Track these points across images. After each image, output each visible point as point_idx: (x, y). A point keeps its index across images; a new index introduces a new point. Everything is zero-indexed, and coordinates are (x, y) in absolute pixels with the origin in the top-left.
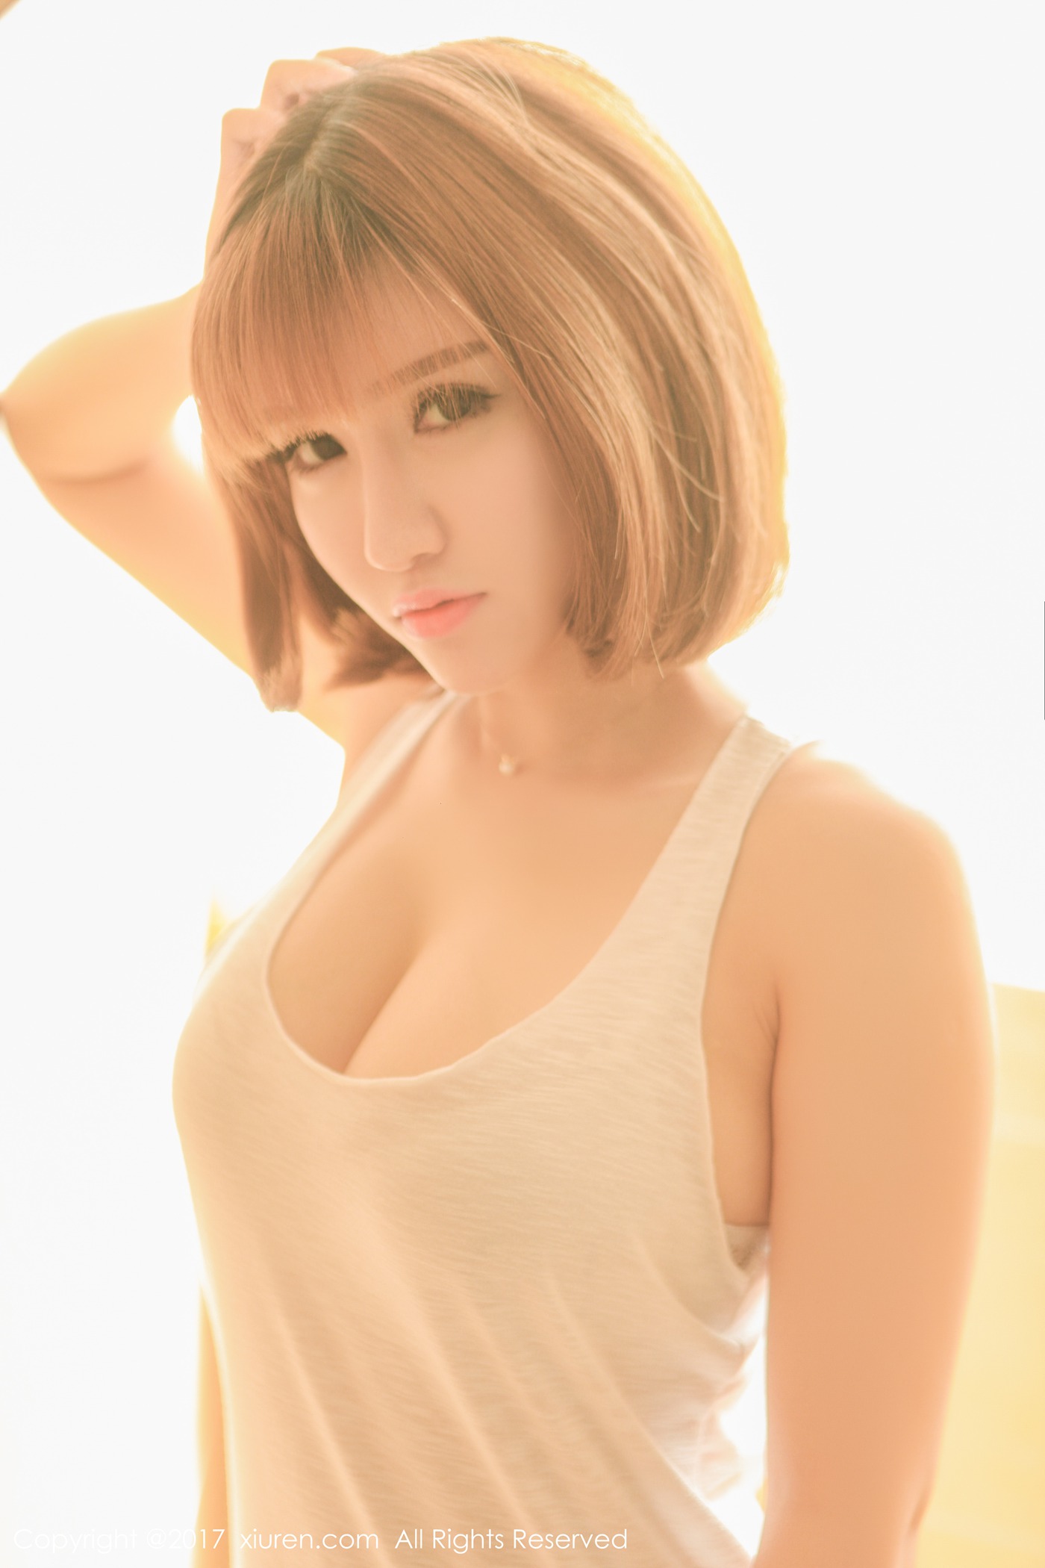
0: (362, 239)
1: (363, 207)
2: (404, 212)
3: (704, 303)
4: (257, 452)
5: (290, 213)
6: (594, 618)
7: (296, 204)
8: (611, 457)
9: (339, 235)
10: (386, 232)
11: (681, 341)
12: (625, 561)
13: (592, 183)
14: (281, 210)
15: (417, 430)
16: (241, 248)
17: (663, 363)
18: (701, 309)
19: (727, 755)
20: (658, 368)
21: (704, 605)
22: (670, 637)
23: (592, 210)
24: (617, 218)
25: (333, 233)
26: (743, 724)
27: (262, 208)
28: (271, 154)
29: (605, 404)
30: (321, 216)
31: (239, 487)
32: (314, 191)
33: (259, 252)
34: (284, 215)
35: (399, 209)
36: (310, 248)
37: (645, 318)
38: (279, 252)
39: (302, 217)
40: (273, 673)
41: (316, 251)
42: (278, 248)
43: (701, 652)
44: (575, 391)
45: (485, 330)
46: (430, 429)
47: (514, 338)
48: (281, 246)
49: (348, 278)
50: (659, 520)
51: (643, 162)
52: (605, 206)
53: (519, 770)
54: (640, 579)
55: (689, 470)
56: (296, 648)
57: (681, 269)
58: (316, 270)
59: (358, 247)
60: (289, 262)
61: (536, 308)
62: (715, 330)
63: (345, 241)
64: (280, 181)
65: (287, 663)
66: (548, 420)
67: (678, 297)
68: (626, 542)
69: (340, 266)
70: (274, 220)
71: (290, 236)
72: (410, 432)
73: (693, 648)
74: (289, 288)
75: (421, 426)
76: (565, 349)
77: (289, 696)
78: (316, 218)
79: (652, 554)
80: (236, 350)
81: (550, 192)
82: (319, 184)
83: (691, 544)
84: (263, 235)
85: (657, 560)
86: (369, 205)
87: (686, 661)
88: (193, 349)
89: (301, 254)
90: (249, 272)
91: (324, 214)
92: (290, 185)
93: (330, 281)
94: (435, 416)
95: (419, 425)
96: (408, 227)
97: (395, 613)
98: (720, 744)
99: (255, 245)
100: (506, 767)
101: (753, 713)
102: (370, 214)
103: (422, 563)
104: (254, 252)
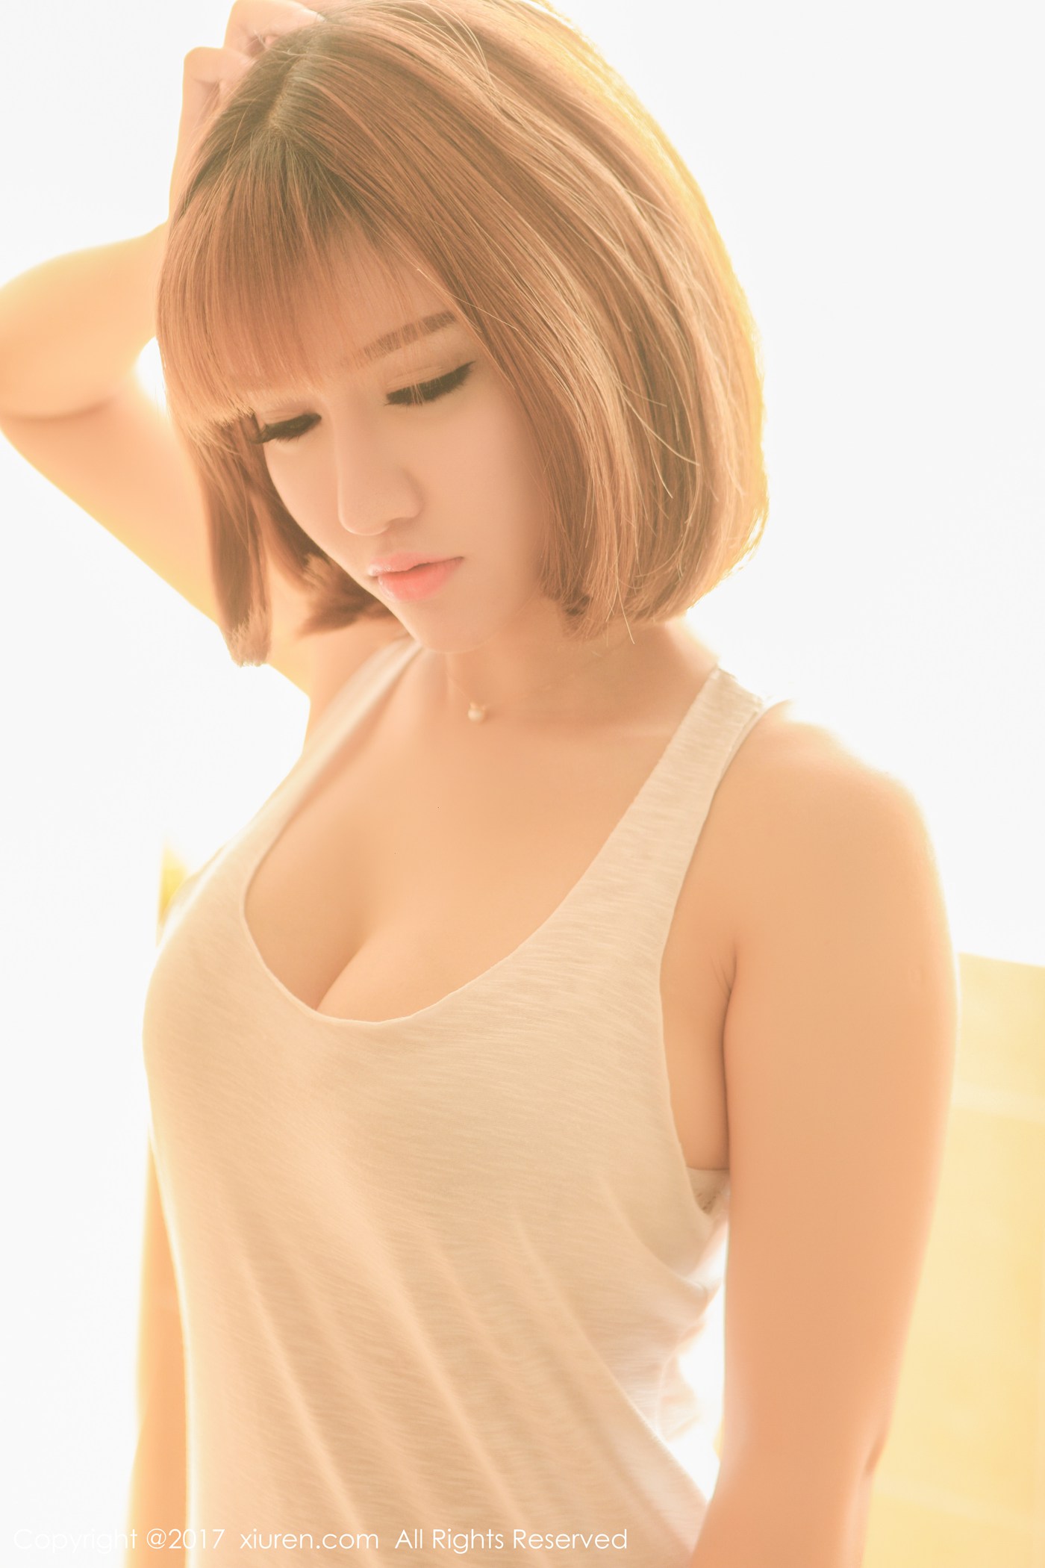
0: (327, 207)
1: (328, 171)
2: (370, 177)
3: (669, 256)
4: (224, 415)
5: (255, 178)
6: (564, 585)
7: (261, 166)
8: (579, 426)
9: (305, 202)
10: (352, 200)
11: (648, 297)
12: (594, 530)
13: (554, 144)
14: (246, 174)
16: (207, 211)
17: (630, 320)
18: (666, 263)
19: (700, 707)
20: (626, 328)
21: (678, 564)
22: (645, 598)
23: (557, 173)
24: (581, 179)
25: (299, 202)
26: (715, 676)
27: (226, 173)
28: (234, 109)
29: (573, 370)
30: (286, 181)
31: (208, 449)
32: (278, 154)
33: (225, 217)
34: (249, 179)
35: (365, 173)
36: (276, 215)
37: (612, 281)
38: (244, 218)
39: (267, 182)
40: (241, 629)
41: (281, 218)
42: (243, 213)
43: (677, 609)
44: (543, 360)
45: (452, 301)
47: (479, 308)
48: (246, 211)
49: (314, 248)
50: (631, 484)
51: (605, 119)
52: (568, 167)
53: (488, 717)
54: (611, 546)
55: (663, 437)
56: (264, 604)
57: (645, 225)
58: (282, 238)
59: (324, 217)
60: (254, 231)
61: (501, 273)
62: (682, 283)
63: (310, 209)
64: (244, 140)
65: (255, 617)
66: (518, 390)
67: (643, 254)
68: (596, 513)
69: (305, 235)
70: (239, 184)
71: (255, 202)
73: (668, 606)
74: (255, 256)
76: (531, 316)
77: (258, 650)
78: (281, 182)
79: (623, 523)
80: (202, 314)
81: (515, 153)
82: (283, 144)
83: (666, 510)
84: (228, 199)
85: (629, 526)
86: (333, 170)
87: (662, 619)
88: (160, 311)
89: (266, 222)
90: (214, 239)
91: (289, 181)
92: (254, 146)
93: (296, 248)
96: (373, 193)
97: (370, 572)
98: (691, 698)
99: (221, 210)
100: (474, 714)
101: (725, 665)
102: (334, 178)
104: (219, 218)
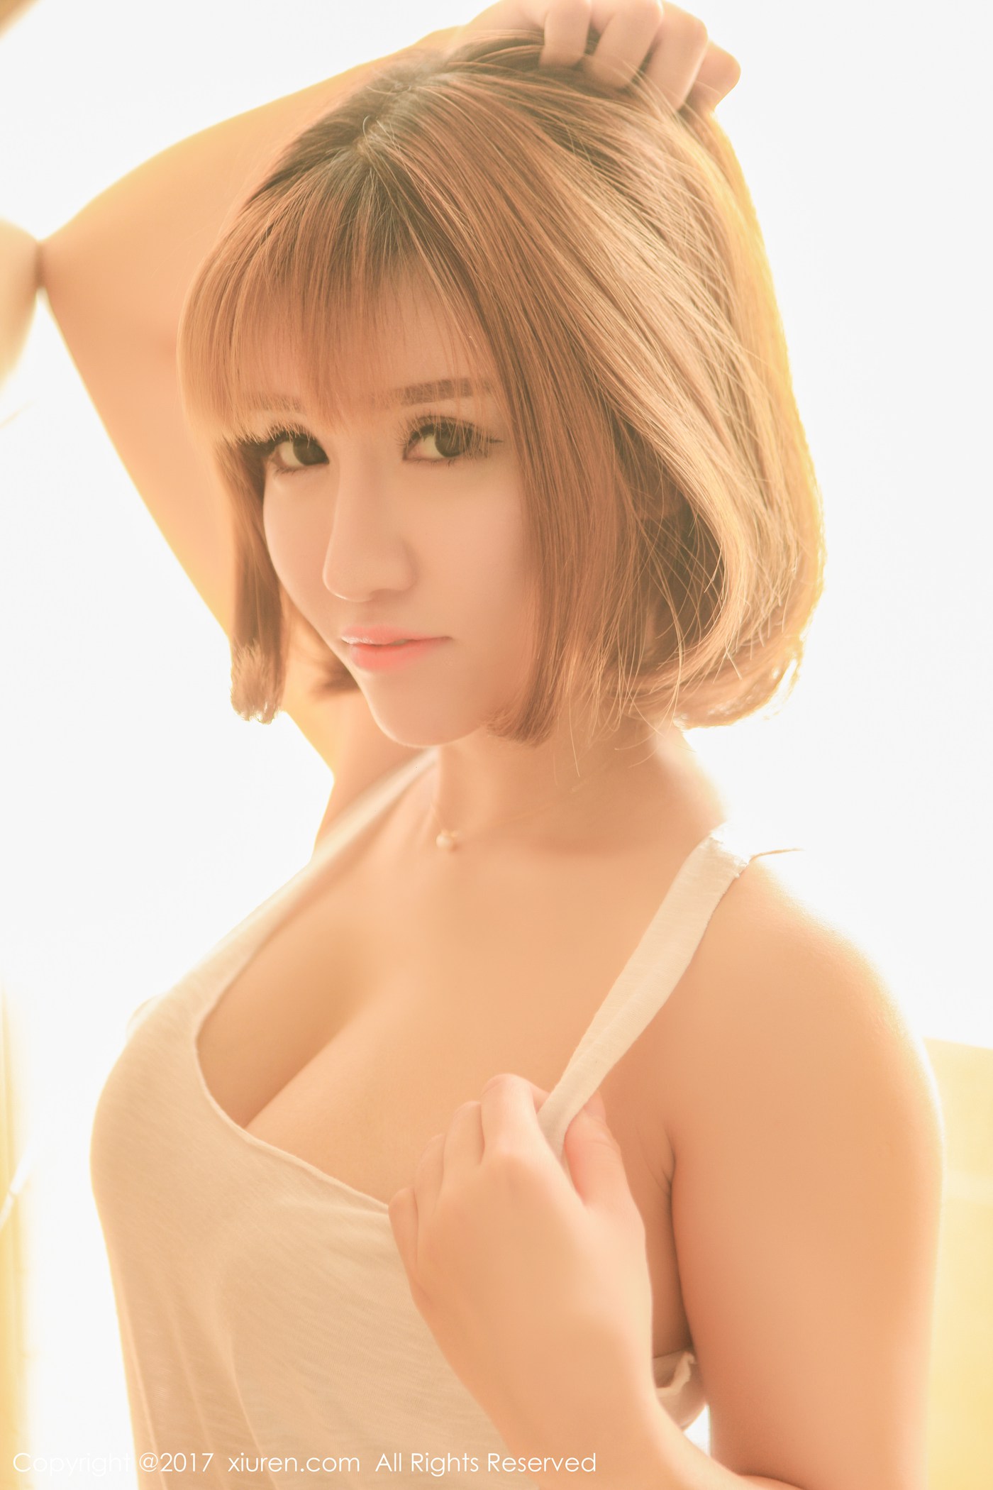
15: (405, 458)
46: (420, 459)
72: (398, 457)
75: (412, 454)
94: (429, 447)
95: (408, 452)
103: (379, 598)
